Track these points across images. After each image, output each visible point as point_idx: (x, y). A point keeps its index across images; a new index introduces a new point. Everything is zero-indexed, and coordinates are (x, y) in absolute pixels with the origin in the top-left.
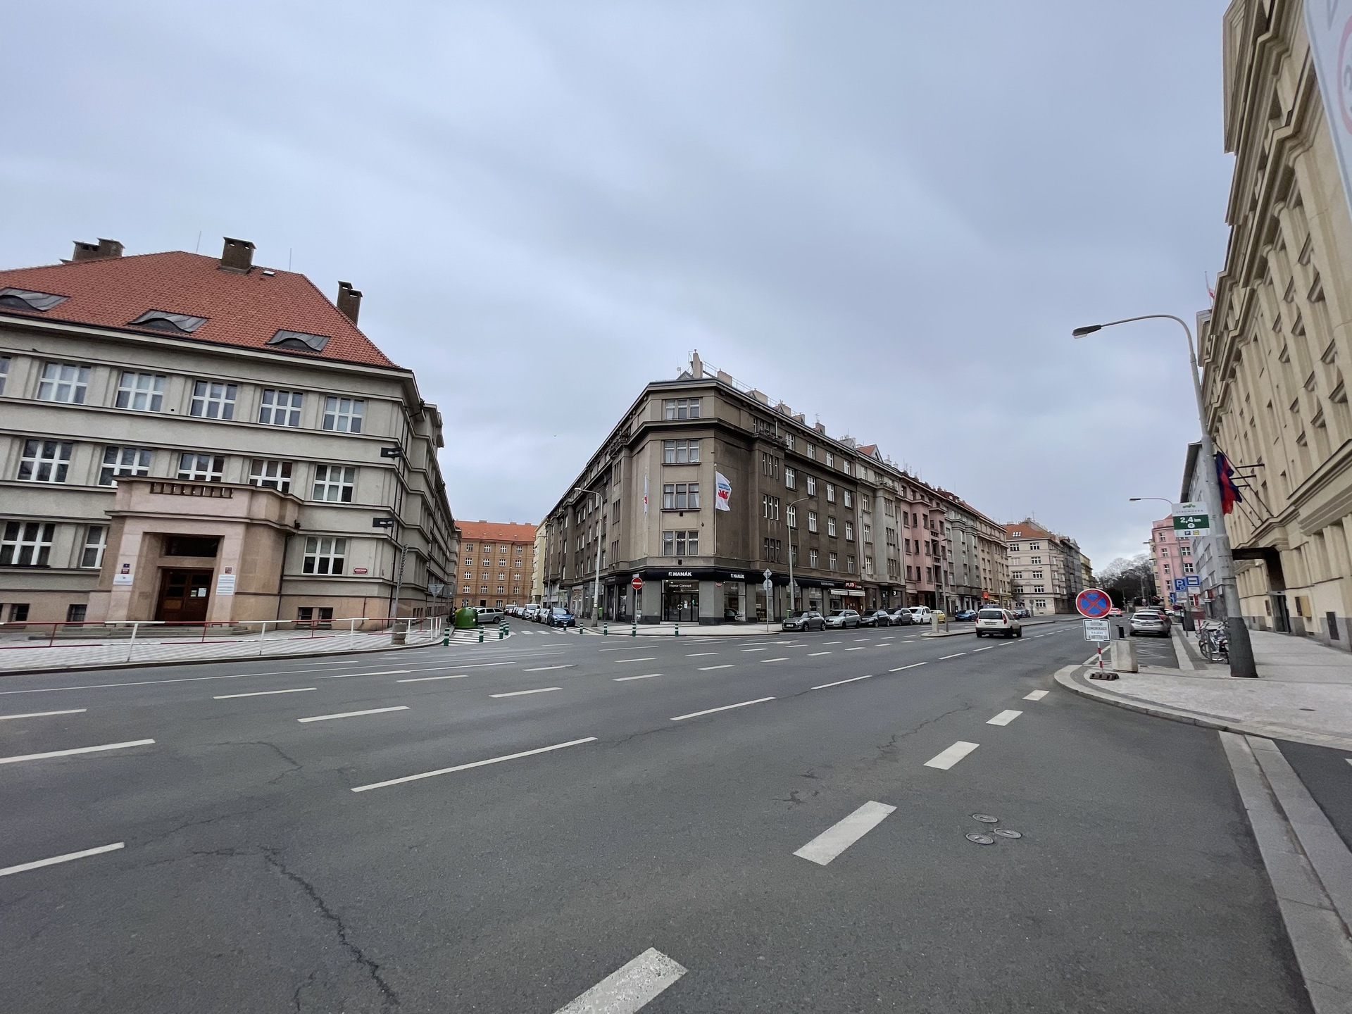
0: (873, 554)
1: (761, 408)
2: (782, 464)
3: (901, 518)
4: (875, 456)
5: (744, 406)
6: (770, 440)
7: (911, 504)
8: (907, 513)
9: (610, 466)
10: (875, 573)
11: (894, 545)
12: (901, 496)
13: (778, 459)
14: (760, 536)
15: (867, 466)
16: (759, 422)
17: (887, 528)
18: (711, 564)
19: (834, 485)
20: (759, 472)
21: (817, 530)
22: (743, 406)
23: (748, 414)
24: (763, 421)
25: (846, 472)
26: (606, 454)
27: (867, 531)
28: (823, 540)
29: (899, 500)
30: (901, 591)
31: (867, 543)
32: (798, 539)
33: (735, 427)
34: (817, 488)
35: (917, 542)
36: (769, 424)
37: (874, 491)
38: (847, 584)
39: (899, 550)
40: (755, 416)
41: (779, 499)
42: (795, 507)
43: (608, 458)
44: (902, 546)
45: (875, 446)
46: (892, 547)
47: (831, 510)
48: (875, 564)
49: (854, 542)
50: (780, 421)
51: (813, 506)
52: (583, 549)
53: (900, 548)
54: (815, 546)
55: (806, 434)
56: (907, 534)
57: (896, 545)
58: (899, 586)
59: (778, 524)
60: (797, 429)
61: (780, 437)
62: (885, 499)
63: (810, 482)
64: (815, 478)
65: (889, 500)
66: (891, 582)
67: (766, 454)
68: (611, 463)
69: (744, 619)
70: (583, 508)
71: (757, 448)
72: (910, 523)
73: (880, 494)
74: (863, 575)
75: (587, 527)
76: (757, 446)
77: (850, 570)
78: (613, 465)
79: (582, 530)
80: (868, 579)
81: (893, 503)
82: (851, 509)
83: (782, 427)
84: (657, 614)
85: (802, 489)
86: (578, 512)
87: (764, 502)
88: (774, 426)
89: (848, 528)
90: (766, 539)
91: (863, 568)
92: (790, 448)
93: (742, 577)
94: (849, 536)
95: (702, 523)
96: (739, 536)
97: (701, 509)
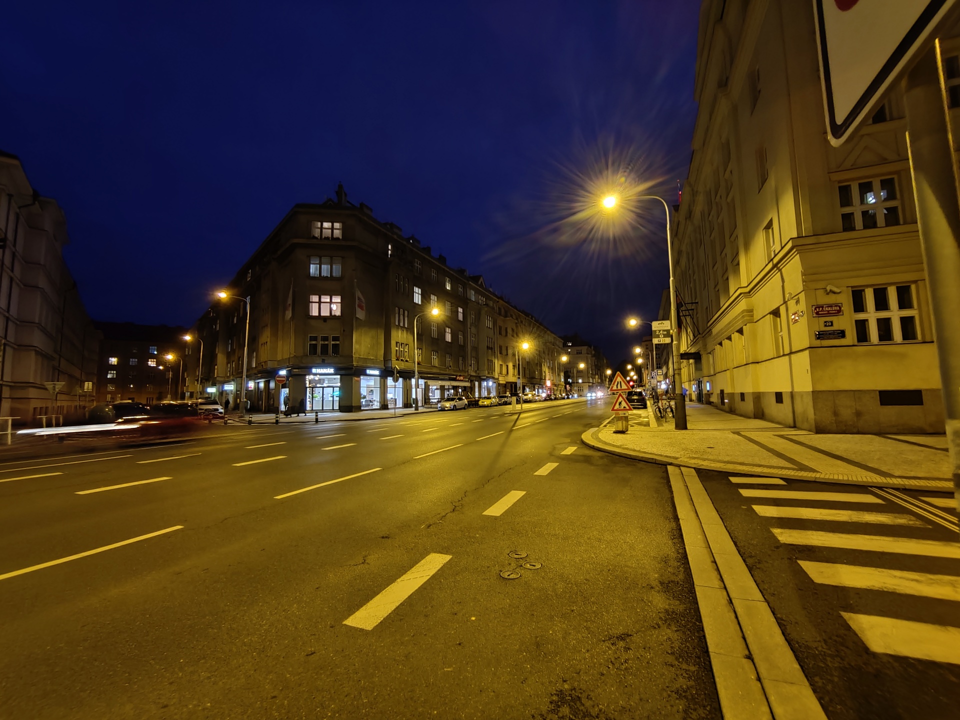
0: (478, 356)
2: (411, 283)
3: (497, 330)
5: (381, 234)
8: (502, 326)
10: (478, 369)
11: (492, 350)
13: (408, 279)
15: (476, 290)
17: (487, 337)
19: (451, 303)
21: (438, 336)
25: (460, 294)
27: (474, 339)
28: (442, 345)
31: (473, 347)
32: (423, 344)
35: (507, 347)
36: (402, 251)
37: (480, 309)
38: (458, 378)
41: (408, 311)
42: (421, 318)
46: (490, 351)
48: (478, 362)
49: (464, 347)
50: (411, 250)
53: (496, 351)
54: (436, 349)
55: (431, 262)
56: (501, 341)
58: (494, 378)
59: (407, 331)
60: (424, 258)
64: (437, 297)
66: (489, 375)
67: (399, 274)
71: (391, 269)
72: (503, 334)
73: (483, 311)
74: (469, 371)
77: (460, 366)
80: (474, 374)
82: (463, 322)
83: (412, 254)
85: (427, 304)
88: (406, 253)
89: (460, 337)
90: (398, 343)
91: (470, 366)
94: (461, 342)
95: (343, 329)
96: (375, 340)
97: (342, 317)
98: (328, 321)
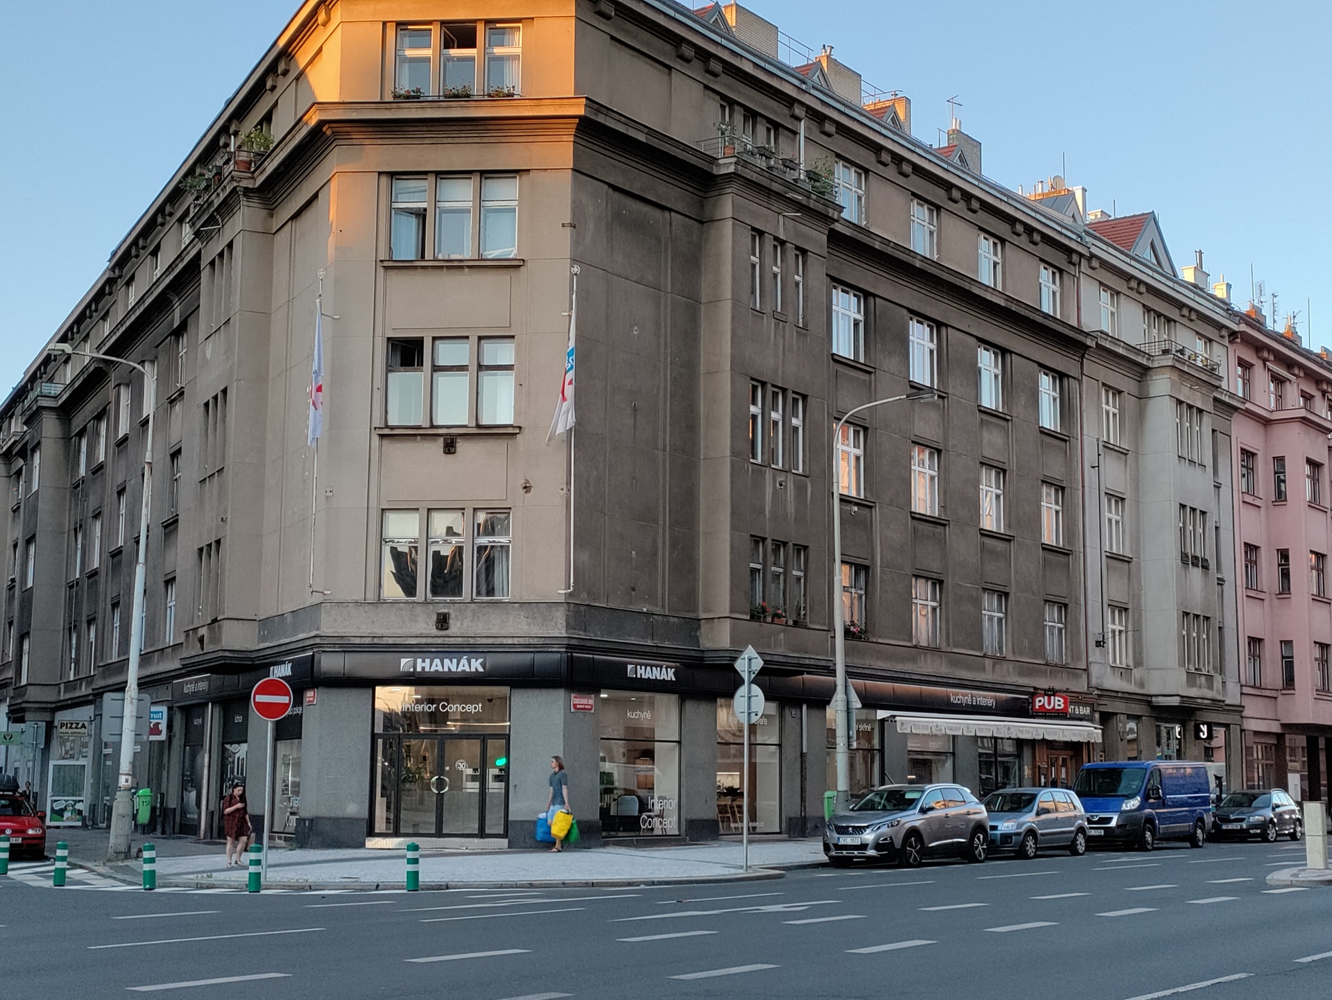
0: (1136, 597)
1: (748, 68)
2: (818, 270)
3: (1231, 469)
4: (1148, 255)
5: (688, 61)
6: (775, 187)
7: (1266, 423)
8: (1253, 455)
9: (194, 265)
10: (1138, 663)
11: (1205, 567)
12: (1233, 396)
13: (804, 252)
14: (734, 527)
15: (1119, 285)
16: (739, 117)
17: (1183, 506)
18: (557, 628)
19: (1002, 352)
20: (736, 301)
21: (943, 507)
22: (681, 57)
23: (697, 90)
24: (751, 115)
25: (1047, 308)
26: (181, 220)
27: (1114, 517)
28: (962, 547)
29: (1226, 408)
30: (1227, 726)
31: (1113, 557)
32: (871, 541)
33: (651, 131)
34: (942, 360)
35: (1284, 555)
36: (776, 126)
37: (1142, 372)
38: (1040, 701)
39: (1221, 582)
40: (723, 97)
41: (805, 397)
42: (862, 427)
43: (187, 232)
44: (1232, 565)
45: (1151, 217)
46: (1196, 572)
47: (992, 442)
48: (1138, 631)
49: (1066, 554)
50: (818, 117)
51: (926, 425)
52: (94, 573)
53: (1227, 574)
54: (935, 566)
55: (907, 168)
56: (1252, 526)
57: (1212, 565)
58: (1217, 705)
59: (800, 489)
60: (877, 149)
61: (812, 176)
62: (1180, 402)
63: (920, 338)
64: (937, 325)
65: (1190, 407)
66: (1193, 692)
67: (761, 233)
68: (198, 255)
69: (671, 825)
70: (99, 417)
71: (728, 212)
72: (1261, 492)
73: (1161, 384)
74: (1094, 669)
75: (111, 491)
76: (728, 204)
77: (1052, 648)
78: (204, 262)
79: (92, 503)
80: (1114, 682)
81: (1206, 418)
82: (1060, 439)
83: (824, 140)
84: (355, 808)
85: (889, 364)
86: (81, 434)
87: (754, 410)
88: (795, 133)
89: (1049, 506)
90: (758, 540)
91: (1098, 644)
92: (850, 214)
93: (669, 675)
94: (1050, 535)
95: (523, 481)
96: (660, 531)
97: (520, 428)
98: (461, 446)
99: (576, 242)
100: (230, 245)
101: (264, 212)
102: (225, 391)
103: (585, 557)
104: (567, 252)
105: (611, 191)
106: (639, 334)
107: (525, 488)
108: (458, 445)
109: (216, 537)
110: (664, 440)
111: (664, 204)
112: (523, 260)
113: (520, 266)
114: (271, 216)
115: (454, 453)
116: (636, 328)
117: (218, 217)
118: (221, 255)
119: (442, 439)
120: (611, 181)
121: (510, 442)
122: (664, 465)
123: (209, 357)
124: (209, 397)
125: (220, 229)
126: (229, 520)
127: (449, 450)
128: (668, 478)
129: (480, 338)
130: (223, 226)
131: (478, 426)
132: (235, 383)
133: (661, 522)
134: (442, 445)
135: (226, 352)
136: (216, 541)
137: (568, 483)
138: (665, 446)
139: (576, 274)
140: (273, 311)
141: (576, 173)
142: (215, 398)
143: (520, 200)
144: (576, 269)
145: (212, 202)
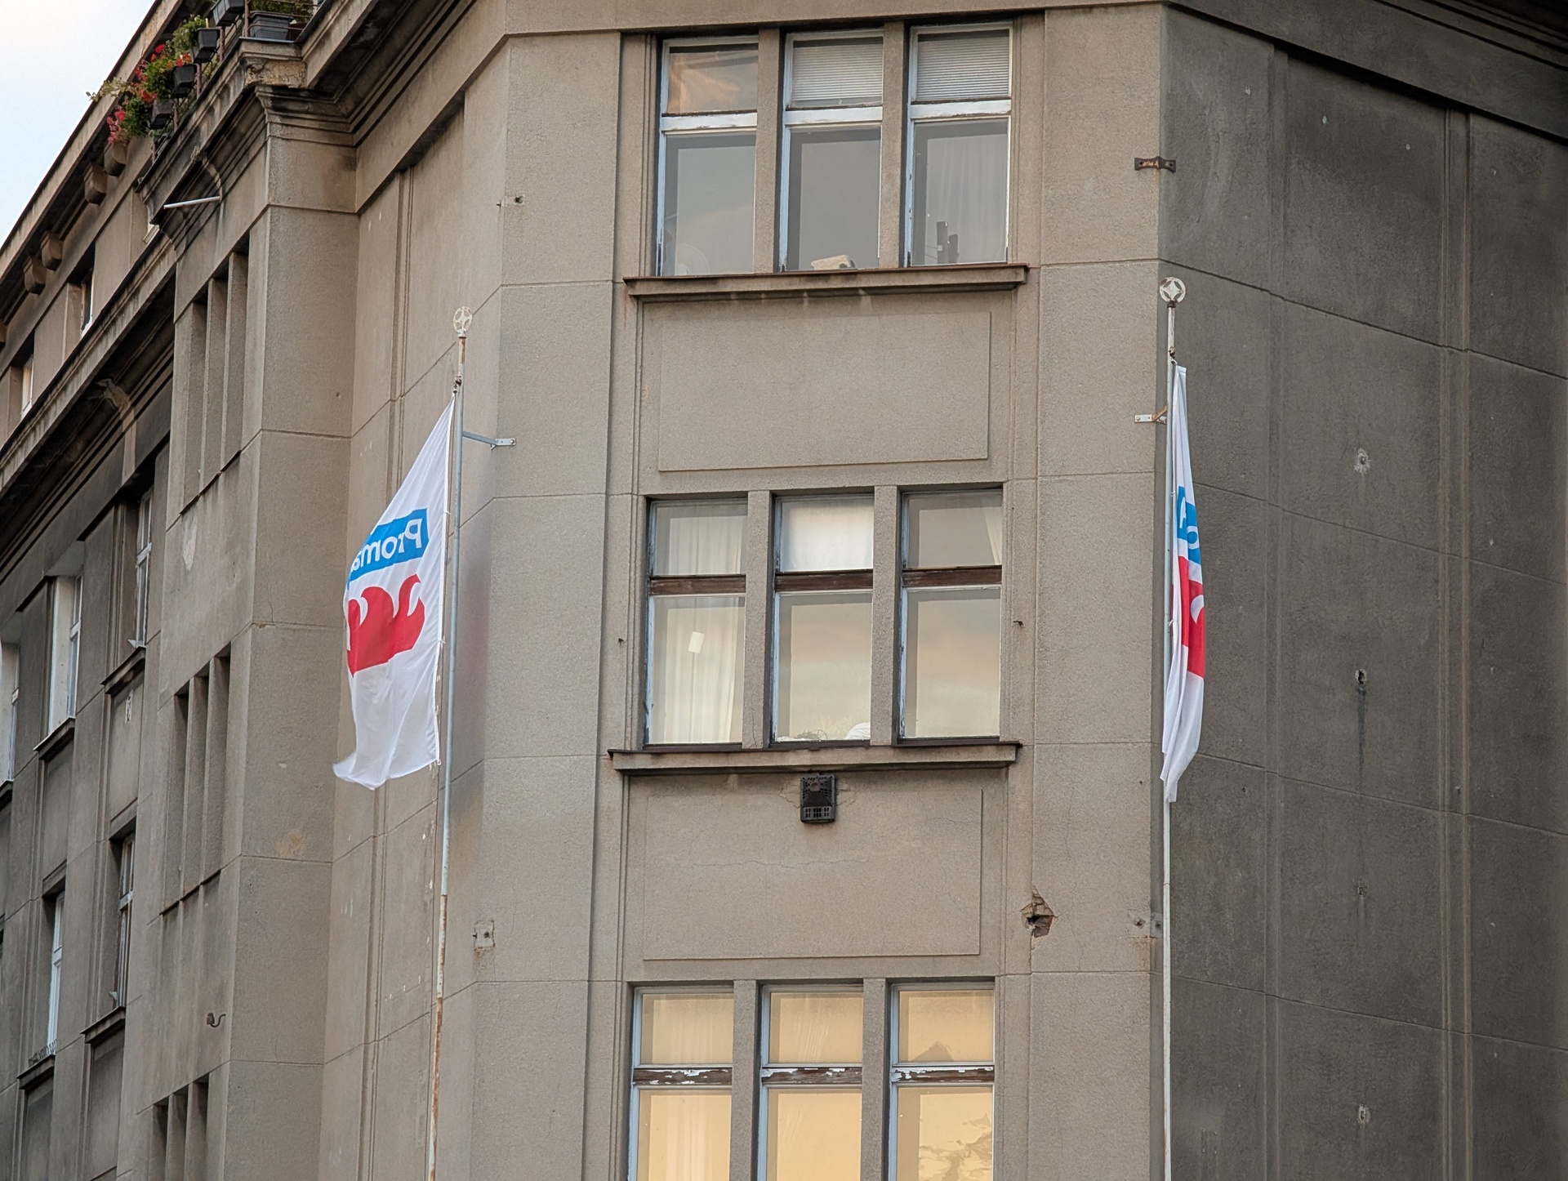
9: (156, 321)
68: (172, 277)
78: (182, 303)
95: (1025, 901)
96: (1445, 1045)
97: (1018, 746)
98: (852, 802)
99: (1177, 212)
100: (242, 249)
101: (330, 157)
102: (224, 658)
103: (1210, 1123)
104: (1149, 240)
105: (1282, 62)
106: (1370, 471)
107: (1034, 919)
108: (841, 797)
109: (197, 1069)
110: (1454, 779)
111: (1446, 90)
112: (1026, 269)
113: (1016, 285)
114: (351, 164)
115: (832, 821)
116: (1362, 454)
117: (213, 171)
118: (221, 276)
119: (796, 784)
120: (1284, 32)
121: (991, 788)
122: (1454, 852)
123: (189, 561)
124: (186, 674)
125: (218, 205)
126: (229, 1020)
127: (817, 813)
128: (1466, 889)
129: (904, 493)
130: (225, 196)
131: (901, 744)
132: (250, 632)
133: (1447, 1020)
134: (797, 799)
135: (230, 546)
136: (196, 1082)
137: (1155, 906)
138: (1455, 795)
139: (1173, 304)
140: (355, 429)
141: (1176, 15)
142: (203, 677)
143: (1017, 98)
144: (1174, 289)
145: (197, 129)
